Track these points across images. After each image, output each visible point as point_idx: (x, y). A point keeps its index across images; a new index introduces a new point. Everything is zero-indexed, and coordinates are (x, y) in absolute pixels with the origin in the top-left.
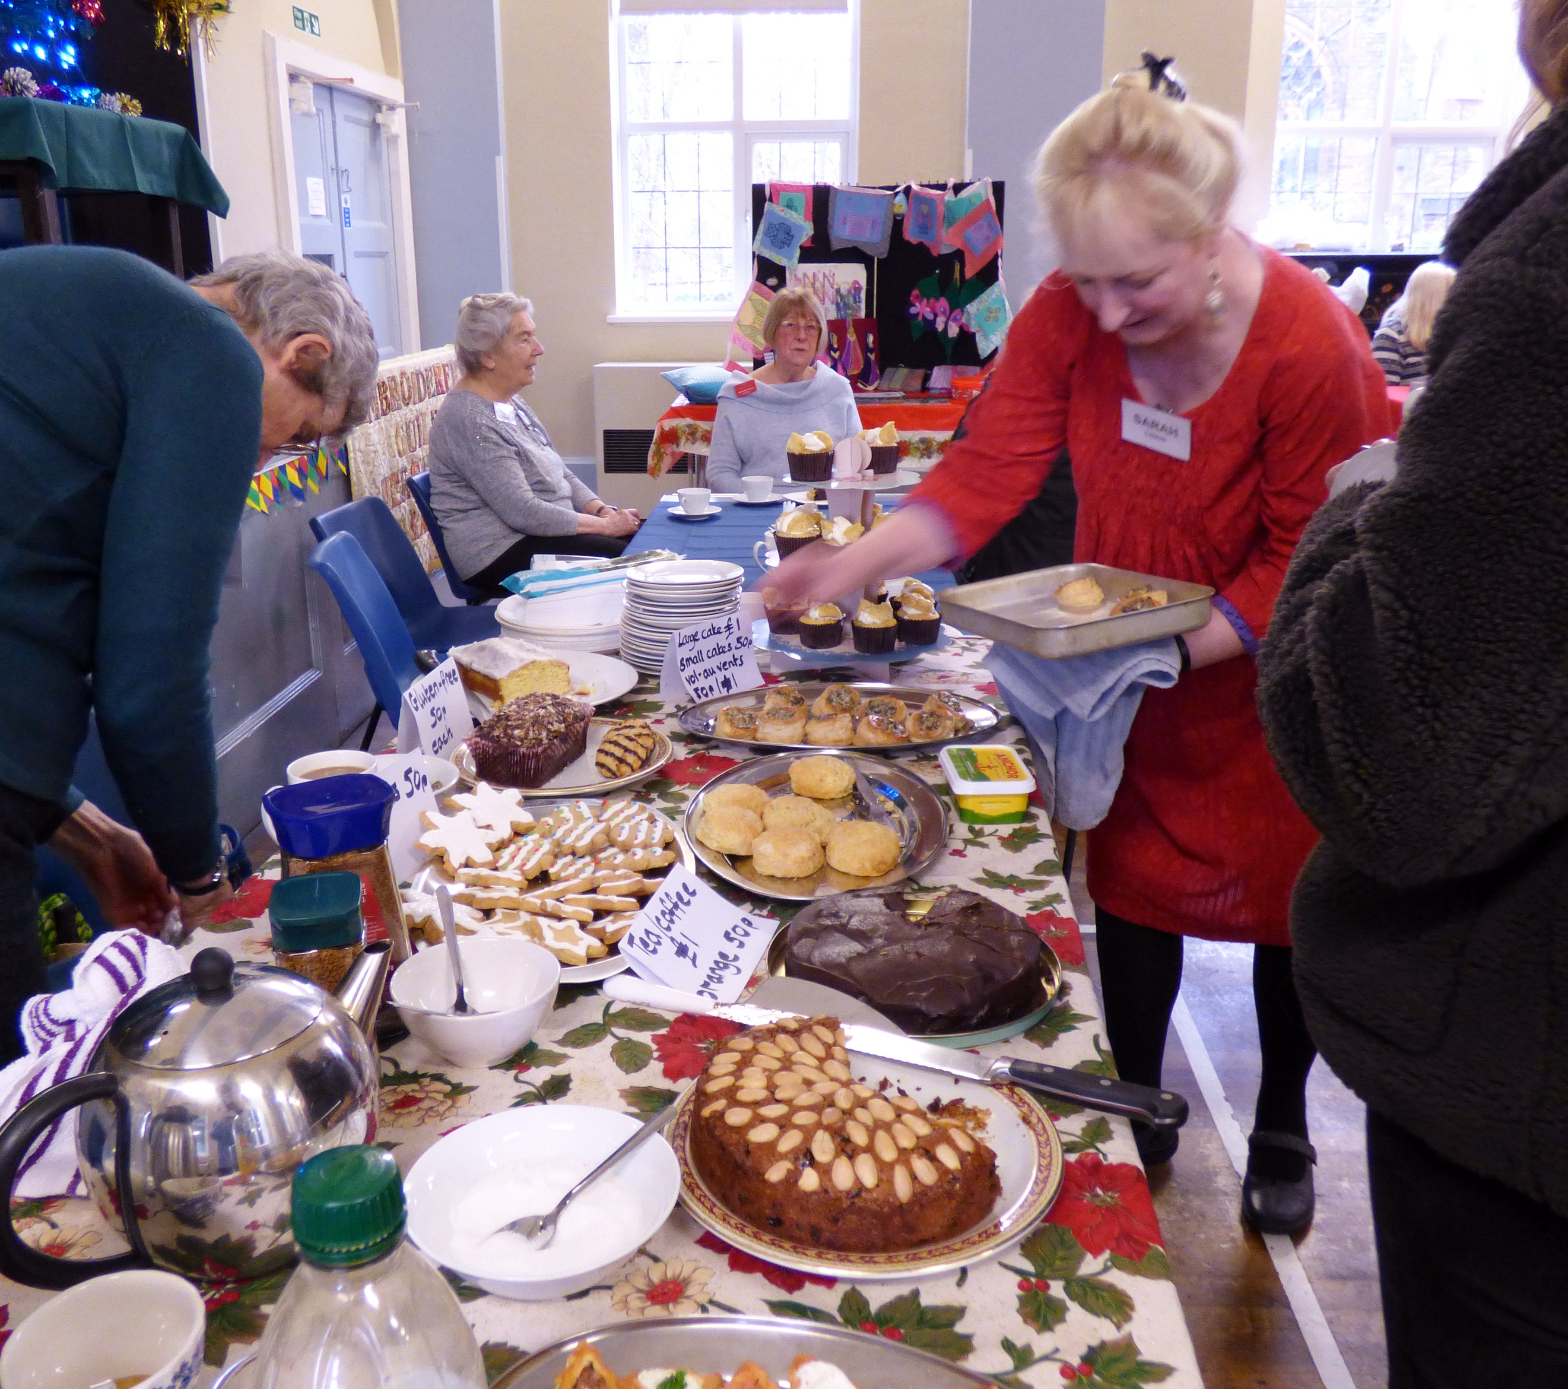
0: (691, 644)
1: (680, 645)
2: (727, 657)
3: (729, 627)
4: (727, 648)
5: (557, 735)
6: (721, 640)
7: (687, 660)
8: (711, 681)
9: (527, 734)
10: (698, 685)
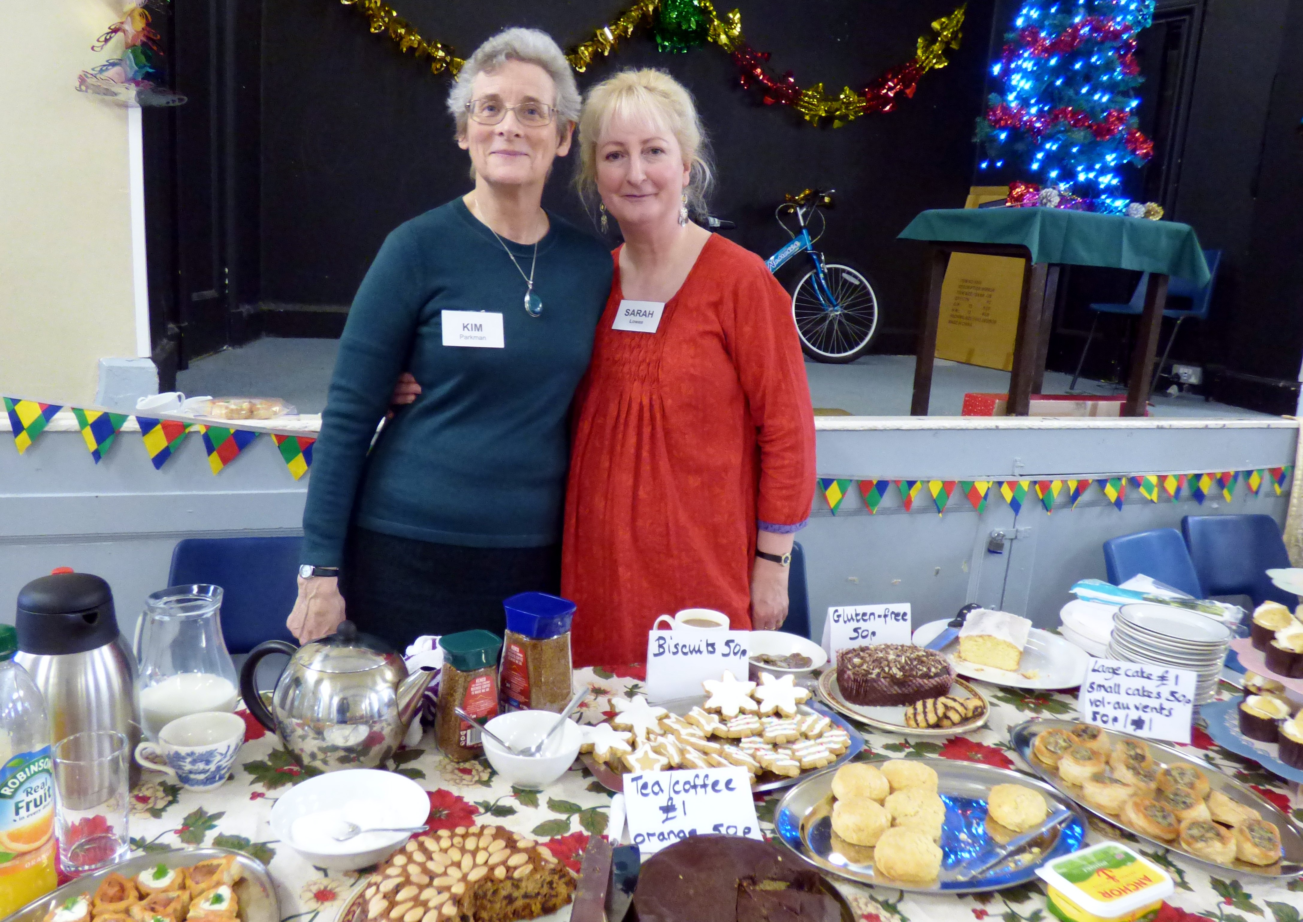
0: (1109, 675)
1: (1094, 670)
2: (1153, 703)
3: (1163, 678)
4: (1154, 695)
5: (893, 678)
6: (1151, 686)
7: (1100, 686)
8: (1120, 714)
9: (862, 665)
10: (1101, 710)
